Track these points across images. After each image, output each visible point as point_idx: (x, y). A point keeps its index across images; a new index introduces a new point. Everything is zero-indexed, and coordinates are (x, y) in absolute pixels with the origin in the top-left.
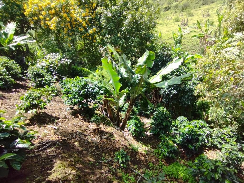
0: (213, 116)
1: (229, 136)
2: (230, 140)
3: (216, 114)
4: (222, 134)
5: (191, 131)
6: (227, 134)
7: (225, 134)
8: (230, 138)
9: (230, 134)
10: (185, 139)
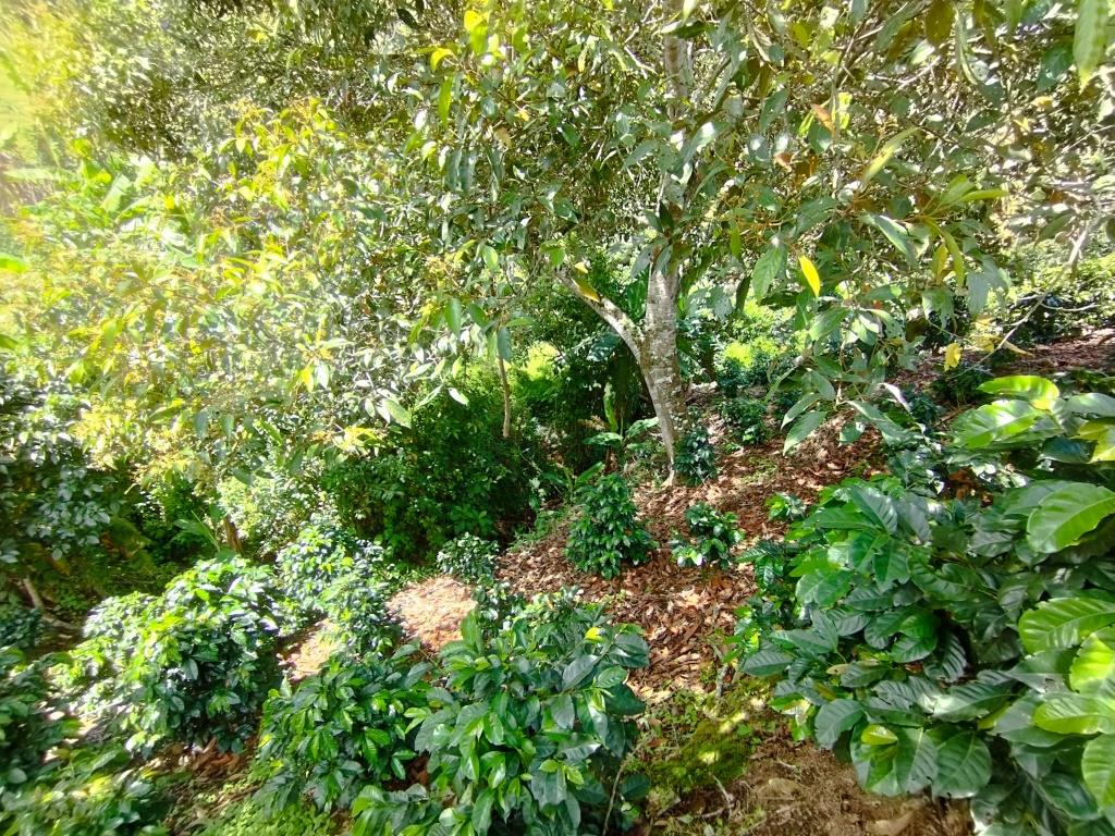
0: (247, 513)
1: (324, 551)
2: (334, 560)
3: (253, 501)
4: (304, 557)
5: (180, 640)
6: (317, 550)
7: (310, 555)
8: (329, 555)
9: (322, 542)
10: (175, 699)
